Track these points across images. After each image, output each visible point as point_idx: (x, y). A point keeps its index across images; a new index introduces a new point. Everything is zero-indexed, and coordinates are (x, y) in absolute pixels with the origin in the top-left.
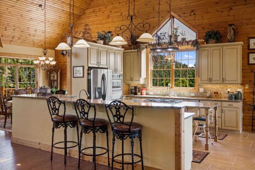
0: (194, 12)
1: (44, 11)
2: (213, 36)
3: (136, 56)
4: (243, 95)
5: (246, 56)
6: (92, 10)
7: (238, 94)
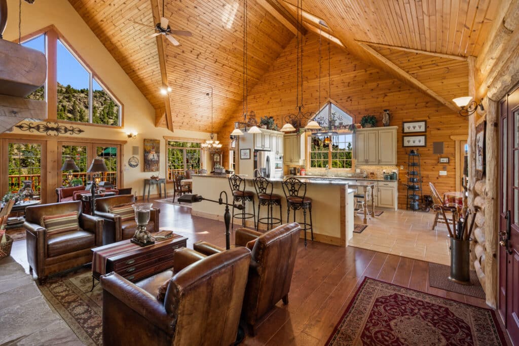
0: (350, 99)
1: (211, 99)
2: (369, 120)
3: (295, 139)
4: (398, 176)
5: (401, 139)
6: (252, 97)
7: (393, 174)
